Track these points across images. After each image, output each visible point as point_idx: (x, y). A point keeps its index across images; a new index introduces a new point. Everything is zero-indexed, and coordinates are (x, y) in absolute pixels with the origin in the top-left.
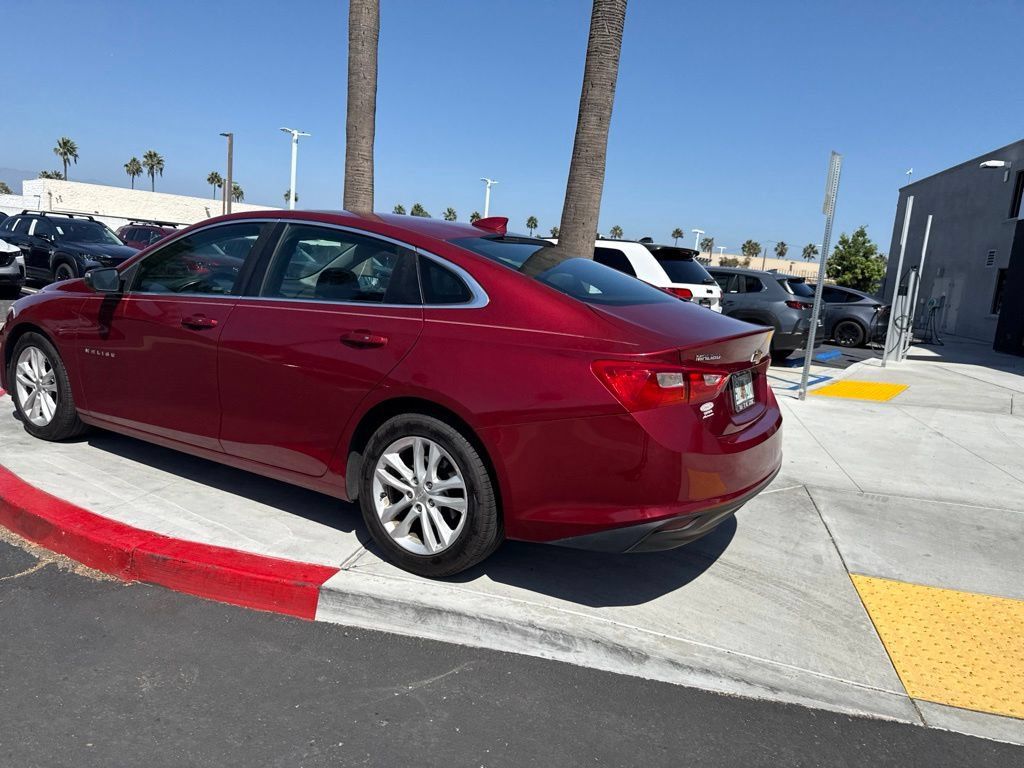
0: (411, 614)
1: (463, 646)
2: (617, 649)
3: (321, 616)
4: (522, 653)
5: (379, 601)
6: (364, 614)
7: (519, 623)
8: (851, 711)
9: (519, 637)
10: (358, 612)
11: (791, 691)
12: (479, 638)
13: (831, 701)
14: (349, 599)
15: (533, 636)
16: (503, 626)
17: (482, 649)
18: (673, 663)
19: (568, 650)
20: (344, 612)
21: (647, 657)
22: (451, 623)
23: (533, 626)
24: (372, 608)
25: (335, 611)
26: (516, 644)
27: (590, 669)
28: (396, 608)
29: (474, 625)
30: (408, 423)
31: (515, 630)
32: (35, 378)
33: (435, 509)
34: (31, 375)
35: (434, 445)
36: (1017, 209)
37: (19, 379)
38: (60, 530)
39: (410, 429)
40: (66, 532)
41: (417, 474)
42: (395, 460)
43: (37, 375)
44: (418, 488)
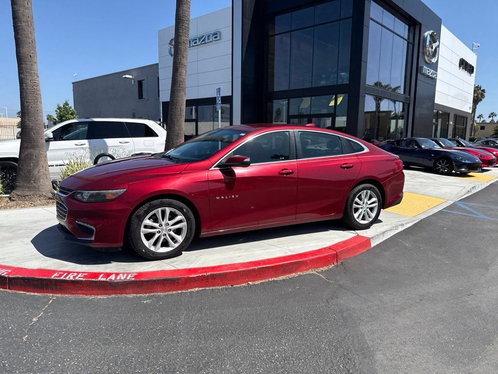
0: (382, 235)
1: (389, 238)
2: (401, 225)
4: (394, 234)
5: (378, 235)
6: (377, 240)
14: (374, 237)
15: (394, 229)
18: (405, 223)
20: (374, 242)
27: (401, 231)
29: (389, 232)
32: (161, 225)
33: (368, 209)
34: (157, 225)
35: (369, 191)
36: (141, 96)
37: (143, 231)
38: (307, 261)
39: (364, 189)
40: (310, 260)
41: (364, 201)
42: (357, 199)
43: (163, 223)
44: (364, 205)
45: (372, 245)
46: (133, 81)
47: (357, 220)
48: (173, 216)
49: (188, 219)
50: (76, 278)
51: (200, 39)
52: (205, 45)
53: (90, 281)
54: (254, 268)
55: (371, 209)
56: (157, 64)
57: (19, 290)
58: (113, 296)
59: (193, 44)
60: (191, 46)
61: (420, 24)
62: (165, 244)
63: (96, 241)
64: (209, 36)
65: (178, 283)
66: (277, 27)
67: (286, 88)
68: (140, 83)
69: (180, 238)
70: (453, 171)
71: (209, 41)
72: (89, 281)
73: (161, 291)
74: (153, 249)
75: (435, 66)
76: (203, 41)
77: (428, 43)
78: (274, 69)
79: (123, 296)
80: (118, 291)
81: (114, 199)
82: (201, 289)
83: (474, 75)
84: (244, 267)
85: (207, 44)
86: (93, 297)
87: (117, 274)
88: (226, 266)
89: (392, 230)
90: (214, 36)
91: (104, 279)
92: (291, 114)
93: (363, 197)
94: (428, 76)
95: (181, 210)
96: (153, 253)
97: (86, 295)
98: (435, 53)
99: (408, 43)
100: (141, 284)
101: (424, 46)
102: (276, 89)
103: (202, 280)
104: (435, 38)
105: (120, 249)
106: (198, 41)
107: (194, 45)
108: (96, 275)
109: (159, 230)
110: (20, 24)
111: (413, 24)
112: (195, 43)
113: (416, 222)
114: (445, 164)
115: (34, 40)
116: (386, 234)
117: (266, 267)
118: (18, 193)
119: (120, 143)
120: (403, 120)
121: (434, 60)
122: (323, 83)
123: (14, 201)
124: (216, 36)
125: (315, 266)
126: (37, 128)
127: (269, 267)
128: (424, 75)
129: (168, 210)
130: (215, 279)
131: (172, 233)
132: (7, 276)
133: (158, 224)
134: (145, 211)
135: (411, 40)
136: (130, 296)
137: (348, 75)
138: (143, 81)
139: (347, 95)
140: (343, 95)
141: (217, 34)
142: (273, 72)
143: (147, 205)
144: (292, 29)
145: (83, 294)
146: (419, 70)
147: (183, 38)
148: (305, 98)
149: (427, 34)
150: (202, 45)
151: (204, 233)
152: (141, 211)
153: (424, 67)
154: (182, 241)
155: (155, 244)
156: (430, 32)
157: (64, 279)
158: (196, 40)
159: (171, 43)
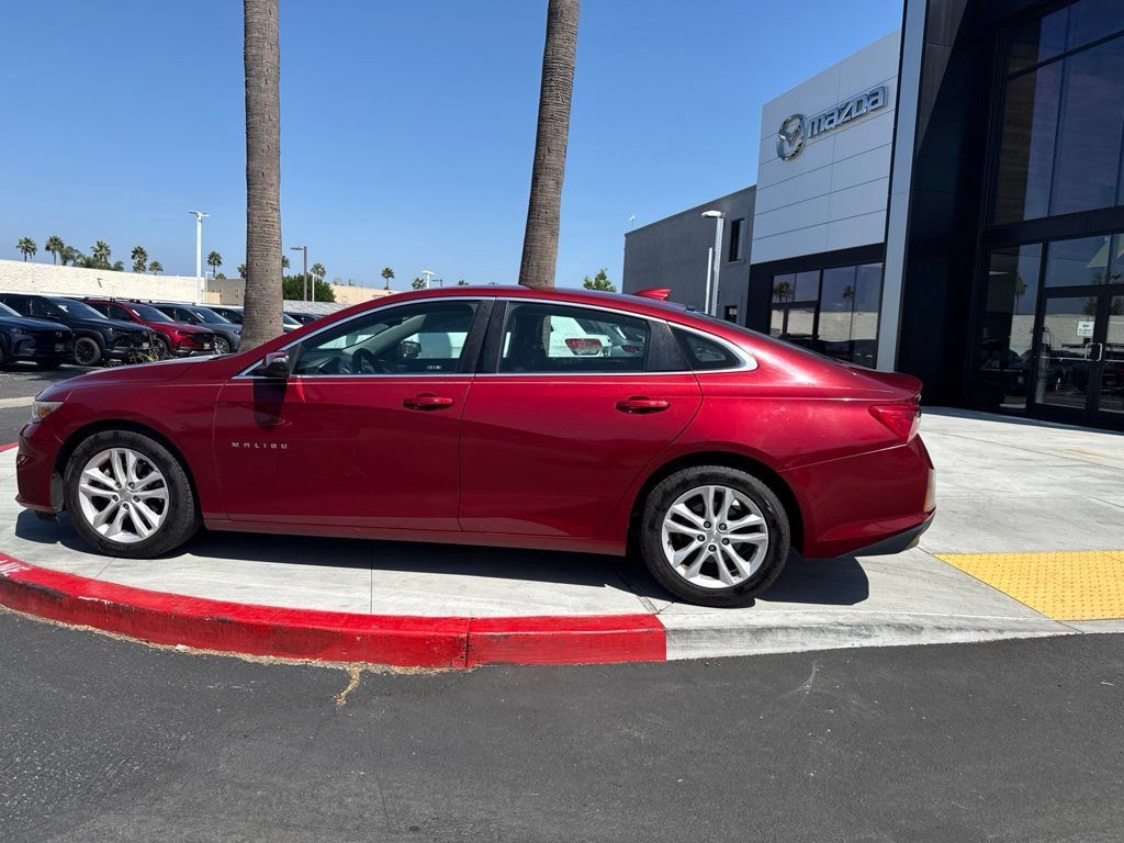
0: (748, 636)
1: (794, 653)
2: (902, 628)
3: (671, 655)
4: (838, 647)
5: (719, 631)
6: (709, 645)
7: (831, 625)
8: (1044, 634)
9: (834, 636)
10: (705, 644)
11: (1011, 630)
12: (804, 644)
13: (1032, 631)
14: (694, 635)
15: (843, 632)
16: (821, 630)
17: (809, 652)
18: (940, 628)
19: (870, 636)
20: (691, 648)
21: (922, 628)
22: (781, 636)
23: (842, 625)
24: (714, 638)
25: (683, 648)
26: (831, 641)
27: (887, 647)
28: (734, 634)
29: (799, 634)
30: (703, 475)
31: (830, 631)
32: (120, 485)
33: (729, 547)
35: (730, 491)
37: (86, 490)
38: (353, 636)
42: (680, 508)
43: (123, 481)
44: (712, 530)
48: (143, 469)
49: (171, 483)
51: (840, 111)
52: (850, 124)
55: (743, 549)
59: (825, 126)
60: (822, 129)
64: (860, 102)
68: (736, 226)
69: (155, 519)
71: (859, 113)
74: (103, 529)
76: (846, 116)
78: (1027, 166)
81: (43, 420)
82: (90, 628)
85: (856, 122)
90: (871, 101)
93: (706, 504)
95: (157, 460)
96: (103, 539)
102: (1029, 214)
103: (98, 610)
106: (835, 117)
107: (828, 127)
109: (116, 494)
112: (831, 122)
124: (875, 98)
125: (380, 656)
129: (132, 458)
130: (117, 616)
131: (142, 505)
133: (115, 482)
138: (741, 222)
141: (877, 94)
142: (1027, 172)
150: (846, 126)
154: (158, 527)
155: (108, 521)
158: (833, 114)
159: (783, 131)
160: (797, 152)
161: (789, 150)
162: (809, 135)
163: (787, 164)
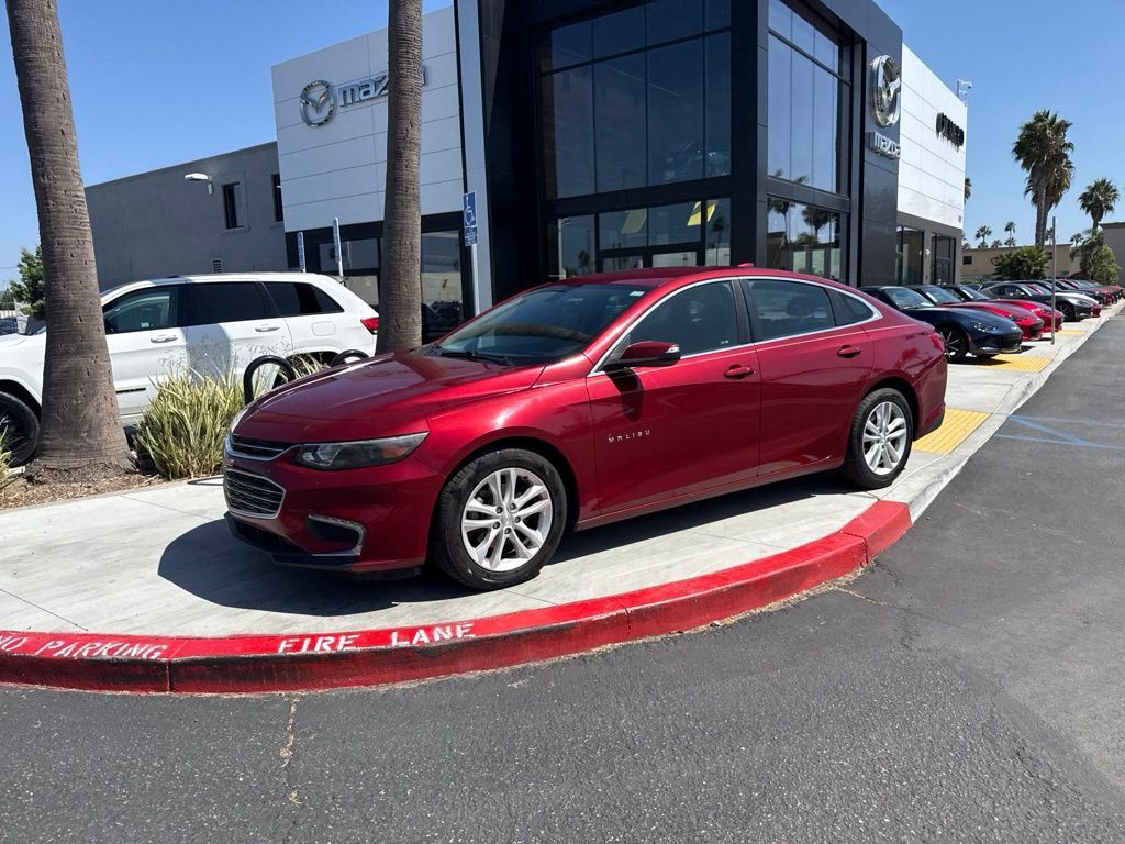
0: (923, 496)
3: (912, 520)
5: (917, 497)
12: (934, 494)
14: (914, 504)
17: (936, 498)
20: (915, 512)
23: (935, 478)
24: (918, 502)
26: (937, 489)
28: (920, 497)
29: (931, 488)
30: (880, 396)
32: (500, 510)
33: (889, 443)
34: (491, 510)
35: (890, 403)
36: (231, 221)
37: (468, 524)
38: (815, 564)
39: (881, 400)
40: (821, 562)
41: (882, 425)
42: (869, 423)
43: (505, 504)
44: (882, 434)
45: (914, 519)
46: (210, 186)
47: (872, 468)
48: (522, 486)
49: (553, 492)
50: (340, 647)
51: (376, 84)
53: (375, 652)
54: (718, 588)
55: (895, 442)
56: (274, 145)
57: (199, 690)
58: (431, 680)
59: (360, 95)
60: (357, 99)
61: (864, 43)
62: (509, 551)
63: (365, 556)
65: (570, 636)
66: (554, 55)
67: (590, 191)
68: (229, 192)
69: (539, 536)
70: (969, 355)
72: (372, 651)
73: (535, 658)
74: (486, 564)
75: (894, 132)
76: (384, 89)
77: (881, 83)
79: (455, 676)
80: (441, 668)
81: (406, 457)
82: (617, 644)
83: (963, 148)
84: (698, 588)
86: (383, 689)
87: (429, 630)
88: (655, 589)
89: (934, 483)
91: (405, 644)
92: (603, 247)
93: (879, 417)
94: (883, 154)
95: (539, 471)
96: (489, 574)
97: (366, 685)
98: (893, 105)
99: (840, 81)
100: (490, 647)
101: (875, 89)
102: (563, 192)
103: (618, 624)
104: (892, 72)
105: (417, 572)
106: (372, 89)
107: (363, 98)
108: (383, 636)
109: (498, 520)
110: (34, 55)
111: (849, 41)
112: (366, 93)
113: (963, 464)
114: (951, 340)
115: (68, 92)
116: (928, 493)
117: (742, 586)
118: (51, 464)
119: (258, 330)
120: (839, 250)
121: (892, 119)
122: (669, 176)
123: (41, 483)
125: (830, 574)
126: (88, 305)
127: (749, 585)
128: (876, 151)
129: (514, 473)
130: (644, 620)
131: (522, 525)
132: (164, 660)
133: (495, 508)
134: (470, 480)
135: (846, 77)
136: (470, 676)
137: (728, 158)
138: (236, 187)
139: (728, 201)
140: (716, 201)
143: (473, 465)
144: (596, 57)
145: (358, 683)
146: (865, 140)
147: (411, 81)
148: (631, 213)
149: (877, 62)
150: (383, 99)
151: (586, 521)
152: (462, 480)
153: (877, 133)
154: (543, 542)
155: (490, 554)
156: (884, 59)
157: (311, 652)
158: (368, 85)
159: (305, 94)
160: (326, 120)
161: (314, 116)
162: (342, 103)
163: (313, 129)
